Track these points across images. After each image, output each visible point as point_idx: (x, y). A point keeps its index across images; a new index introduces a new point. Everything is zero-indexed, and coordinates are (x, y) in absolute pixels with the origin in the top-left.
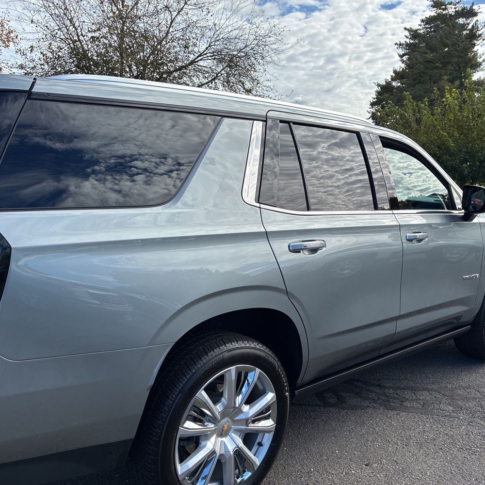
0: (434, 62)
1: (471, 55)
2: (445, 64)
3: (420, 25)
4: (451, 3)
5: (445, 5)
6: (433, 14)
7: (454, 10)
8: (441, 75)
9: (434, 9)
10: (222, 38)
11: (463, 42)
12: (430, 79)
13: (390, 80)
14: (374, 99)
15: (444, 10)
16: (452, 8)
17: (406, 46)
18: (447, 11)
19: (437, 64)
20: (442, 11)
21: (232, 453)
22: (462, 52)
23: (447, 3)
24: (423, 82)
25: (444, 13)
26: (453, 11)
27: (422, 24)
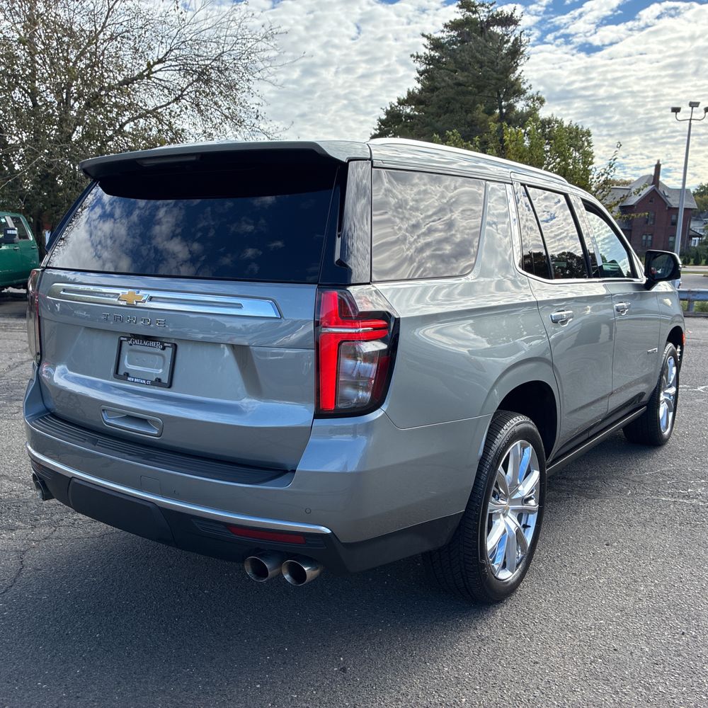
0: (467, 85)
1: (513, 77)
2: (480, 88)
3: (443, 31)
4: (483, 5)
5: (476, 7)
6: (459, 17)
7: (487, 15)
8: (475, 103)
9: (461, 10)
10: (191, 40)
11: (503, 58)
12: (462, 108)
13: (396, 104)
14: (376, 130)
15: (474, 12)
16: (484, 11)
17: (426, 59)
18: (477, 15)
19: (470, 88)
20: (471, 14)
21: (515, 533)
22: (502, 73)
23: (478, 4)
24: (452, 111)
25: (474, 16)
26: (485, 16)
27: (445, 30)
